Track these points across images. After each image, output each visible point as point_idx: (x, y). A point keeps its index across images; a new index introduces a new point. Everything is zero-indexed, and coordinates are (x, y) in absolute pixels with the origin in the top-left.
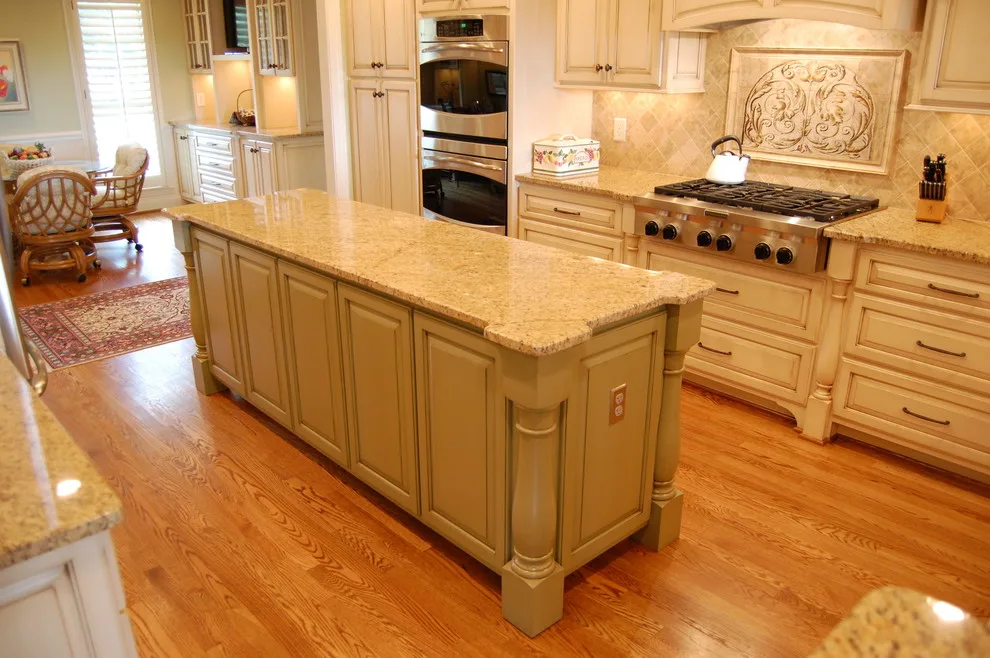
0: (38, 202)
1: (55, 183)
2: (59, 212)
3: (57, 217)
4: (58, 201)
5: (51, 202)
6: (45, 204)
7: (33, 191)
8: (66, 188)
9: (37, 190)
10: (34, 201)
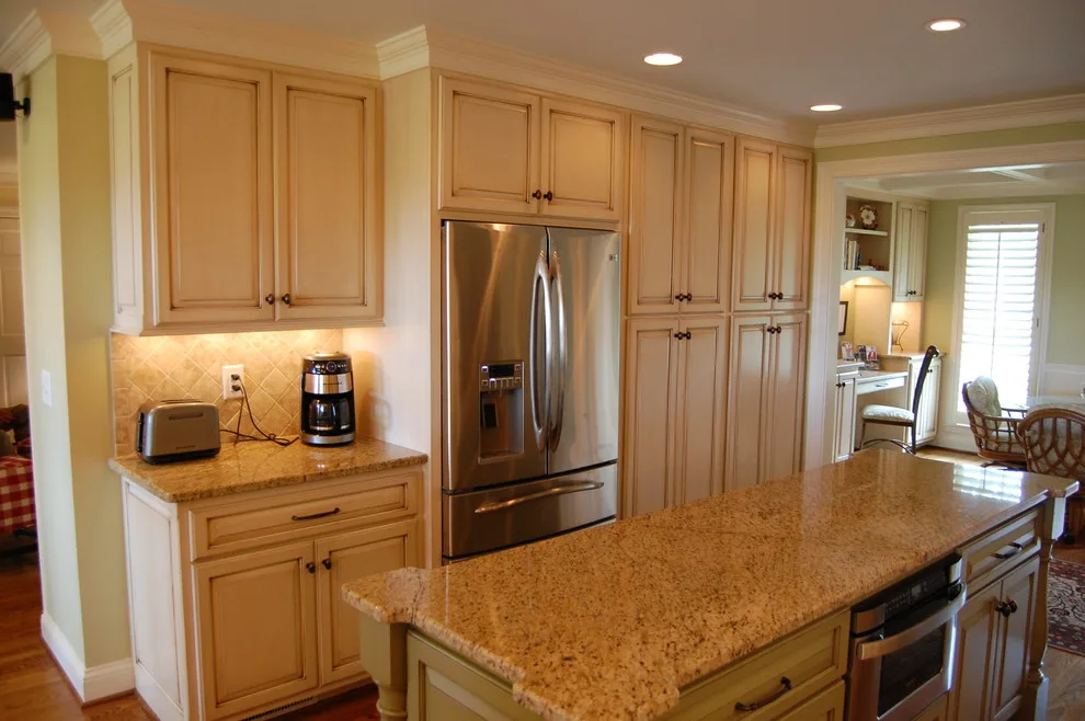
0: (1041, 441)
1: (1061, 422)
2: (1062, 457)
3: (1059, 462)
4: (1062, 446)
5: (1054, 444)
6: (1047, 444)
7: (1036, 426)
8: (1073, 431)
9: (1041, 426)
10: (1035, 438)
